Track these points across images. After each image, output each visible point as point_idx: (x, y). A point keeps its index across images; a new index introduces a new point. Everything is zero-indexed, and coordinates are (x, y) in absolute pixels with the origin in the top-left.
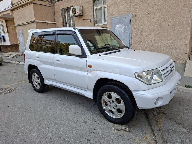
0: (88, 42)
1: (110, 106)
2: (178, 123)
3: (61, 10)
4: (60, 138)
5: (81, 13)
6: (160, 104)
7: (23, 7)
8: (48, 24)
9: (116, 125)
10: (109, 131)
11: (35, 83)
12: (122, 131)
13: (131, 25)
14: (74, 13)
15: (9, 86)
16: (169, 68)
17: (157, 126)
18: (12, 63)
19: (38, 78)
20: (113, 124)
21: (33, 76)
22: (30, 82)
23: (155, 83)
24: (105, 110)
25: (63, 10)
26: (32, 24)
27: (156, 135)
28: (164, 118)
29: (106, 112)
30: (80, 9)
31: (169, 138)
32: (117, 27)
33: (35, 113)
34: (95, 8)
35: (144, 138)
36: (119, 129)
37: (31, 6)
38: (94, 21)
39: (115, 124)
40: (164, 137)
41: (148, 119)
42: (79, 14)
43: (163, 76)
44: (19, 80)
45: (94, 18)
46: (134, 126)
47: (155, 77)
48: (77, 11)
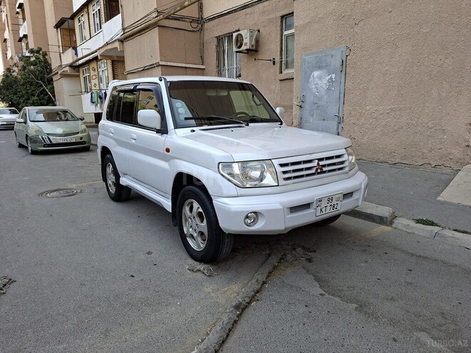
2: (318, 279)
3: (216, 40)
7: (142, 33)
8: (187, 70)
10: (176, 270)
11: (110, 182)
13: (344, 73)
14: (239, 45)
16: (314, 164)
22: (104, 181)
24: (185, 236)
25: (219, 39)
26: (155, 68)
28: (299, 267)
29: (188, 239)
30: (251, 36)
32: (314, 78)
34: (286, 33)
35: (225, 289)
36: (195, 270)
37: (154, 32)
38: (281, 62)
42: (248, 47)
43: (281, 176)
45: (281, 57)
48: (245, 41)
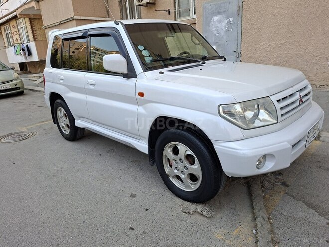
0: (141, 48)
1: (176, 167)
2: (310, 205)
4: (84, 221)
6: (269, 167)
9: (187, 203)
10: (171, 214)
11: (63, 124)
12: (196, 215)
13: (240, 16)
15: (24, 129)
16: (297, 96)
17: (264, 210)
18: (39, 91)
19: (65, 115)
20: (182, 200)
21: (59, 113)
22: (55, 123)
23: (260, 125)
24: (168, 176)
26: (70, 23)
27: (259, 226)
28: (282, 193)
29: (171, 179)
31: (284, 233)
32: (214, 22)
33: (54, 176)
35: (236, 231)
36: (191, 212)
38: (175, 12)
39: (185, 202)
40: (276, 230)
41: (250, 194)
43: (280, 112)
44: (43, 120)
45: (175, 8)
46: (221, 207)
47: (263, 115)
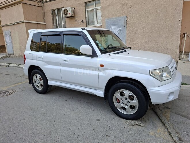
0: (97, 42)
1: (122, 103)
2: (183, 116)
3: (51, 11)
4: (79, 135)
5: (73, 15)
6: (171, 98)
7: (11, 6)
8: (38, 24)
9: (129, 121)
10: (123, 127)
11: (37, 84)
12: (136, 126)
13: (125, 27)
14: (65, 14)
15: (5, 89)
16: (174, 66)
17: (166, 120)
18: (1, 65)
19: (40, 79)
20: (126, 120)
21: (35, 78)
22: (30, 84)
23: (166, 79)
24: (116, 108)
25: (53, 11)
26: (21, 24)
27: (168, 127)
28: (169, 112)
29: (118, 109)
30: (72, 10)
31: (179, 129)
33: (45, 114)
34: (87, 10)
35: (158, 131)
36: (133, 124)
37: (20, 6)
39: (128, 120)
40: (175, 128)
41: (156, 114)
42: (71, 15)
43: (172, 74)
44: (15, 82)
45: (86, 20)
46: (146, 121)
48: (69, 12)
